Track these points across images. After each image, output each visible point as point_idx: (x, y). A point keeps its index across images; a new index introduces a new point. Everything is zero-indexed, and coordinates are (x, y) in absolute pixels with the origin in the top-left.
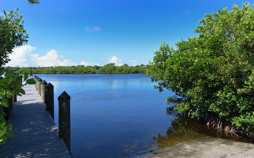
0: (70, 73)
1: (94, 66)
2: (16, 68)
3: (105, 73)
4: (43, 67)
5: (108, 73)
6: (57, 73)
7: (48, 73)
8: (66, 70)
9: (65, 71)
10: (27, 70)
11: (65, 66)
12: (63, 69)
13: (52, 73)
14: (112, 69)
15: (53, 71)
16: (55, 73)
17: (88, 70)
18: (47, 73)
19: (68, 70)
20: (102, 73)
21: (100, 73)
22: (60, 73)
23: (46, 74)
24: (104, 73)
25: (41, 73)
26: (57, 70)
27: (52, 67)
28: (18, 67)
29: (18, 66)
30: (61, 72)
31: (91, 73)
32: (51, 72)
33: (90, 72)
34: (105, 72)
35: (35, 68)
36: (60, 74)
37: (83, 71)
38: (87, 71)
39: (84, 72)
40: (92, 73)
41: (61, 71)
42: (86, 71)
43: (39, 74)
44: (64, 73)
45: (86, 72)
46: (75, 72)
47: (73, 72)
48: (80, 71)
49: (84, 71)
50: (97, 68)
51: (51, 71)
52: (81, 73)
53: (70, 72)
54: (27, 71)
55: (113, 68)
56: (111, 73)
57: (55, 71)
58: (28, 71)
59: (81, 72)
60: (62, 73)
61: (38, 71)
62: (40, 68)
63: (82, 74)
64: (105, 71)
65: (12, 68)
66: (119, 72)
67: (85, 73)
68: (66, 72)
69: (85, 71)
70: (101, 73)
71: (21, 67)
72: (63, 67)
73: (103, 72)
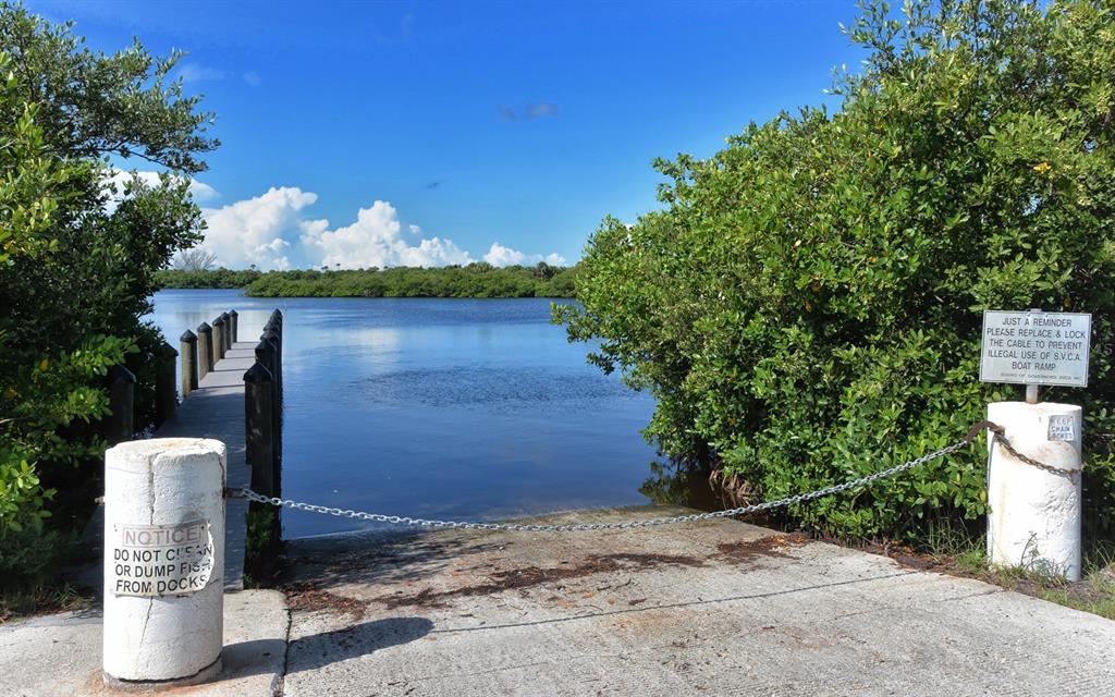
0: (435, 296)
1: (536, 267)
2: (246, 273)
4: (341, 268)
6: (387, 293)
7: (352, 296)
8: (421, 285)
9: (416, 285)
10: (279, 281)
11: (421, 268)
12: (409, 279)
13: (369, 296)
15: (372, 288)
16: (381, 296)
17: (504, 282)
18: (349, 293)
19: (429, 285)
20: (559, 297)
21: (551, 297)
22: (396, 293)
23: (346, 296)
24: (570, 293)
25: (329, 296)
26: (385, 284)
27: (373, 271)
28: (255, 270)
29: (253, 266)
30: (402, 291)
31: (517, 293)
32: (365, 292)
33: (515, 290)
35: (314, 276)
36: (398, 297)
37: (483, 289)
38: (501, 285)
39: (488, 291)
40: (520, 296)
41: (400, 288)
42: (497, 286)
43: (321, 296)
44: (411, 293)
45: (497, 292)
46: (454, 292)
47: (445, 289)
48: (474, 288)
49: (490, 286)
50: (549, 272)
51: (366, 288)
52: (479, 295)
53: (435, 290)
54: (280, 285)
57: (381, 287)
58: (285, 285)
59: (477, 292)
60: (404, 296)
61: (320, 288)
62: (331, 274)
63: (482, 298)
65: (234, 273)
67: (493, 295)
68: (422, 290)
69: (491, 288)
70: (555, 295)
71: (265, 270)
72: (412, 269)
73: (564, 289)
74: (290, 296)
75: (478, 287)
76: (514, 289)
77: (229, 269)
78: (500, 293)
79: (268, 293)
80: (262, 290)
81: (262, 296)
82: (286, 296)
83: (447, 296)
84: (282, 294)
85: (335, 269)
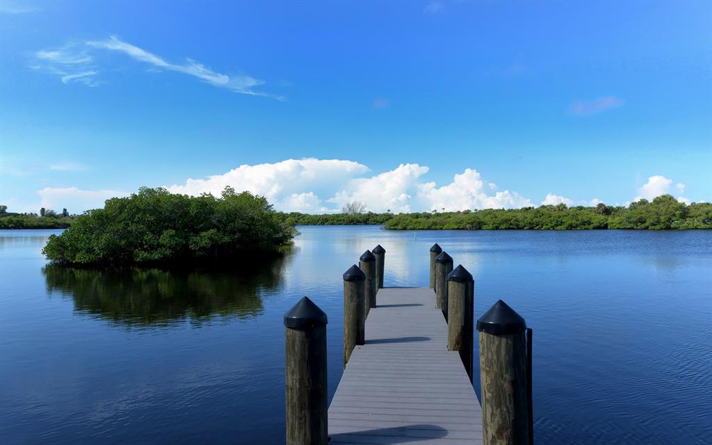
0: (521, 229)
1: (596, 206)
2: (384, 215)
3: (647, 228)
4: (445, 211)
5: (658, 227)
6: (484, 227)
7: (458, 229)
8: (510, 220)
9: (506, 221)
10: (407, 219)
11: (503, 209)
12: (500, 218)
13: (471, 229)
14: (674, 215)
15: (472, 223)
16: (480, 229)
17: (579, 217)
18: (456, 227)
19: (517, 220)
21: (624, 229)
22: (491, 227)
23: (453, 229)
24: (643, 226)
25: (441, 229)
26: (482, 220)
27: (467, 212)
28: (390, 213)
29: (389, 210)
30: (495, 225)
31: (592, 226)
32: (468, 226)
34: (646, 224)
35: (428, 216)
36: (493, 229)
37: (562, 223)
38: (578, 220)
39: (566, 225)
40: (594, 228)
41: (494, 223)
42: (574, 221)
43: (436, 229)
44: (503, 226)
45: (574, 225)
46: (537, 225)
47: (530, 223)
48: (554, 223)
51: (468, 223)
52: (559, 228)
53: (521, 224)
54: (407, 222)
55: (678, 213)
56: (668, 228)
57: (479, 223)
58: (411, 221)
59: (557, 225)
60: (497, 228)
61: (435, 224)
62: (438, 215)
64: (645, 222)
65: (377, 215)
66: (703, 226)
67: (570, 228)
68: (511, 224)
69: (569, 222)
70: (629, 227)
71: (396, 213)
72: (497, 210)
73: (636, 223)
74: (414, 229)
75: (557, 222)
76: (589, 223)
77: (374, 213)
78: (577, 226)
79: (399, 227)
80: (396, 225)
81: (395, 229)
82: (411, 229)
83: (531, 228)
84: (409, 227)
85: (441, 212)
